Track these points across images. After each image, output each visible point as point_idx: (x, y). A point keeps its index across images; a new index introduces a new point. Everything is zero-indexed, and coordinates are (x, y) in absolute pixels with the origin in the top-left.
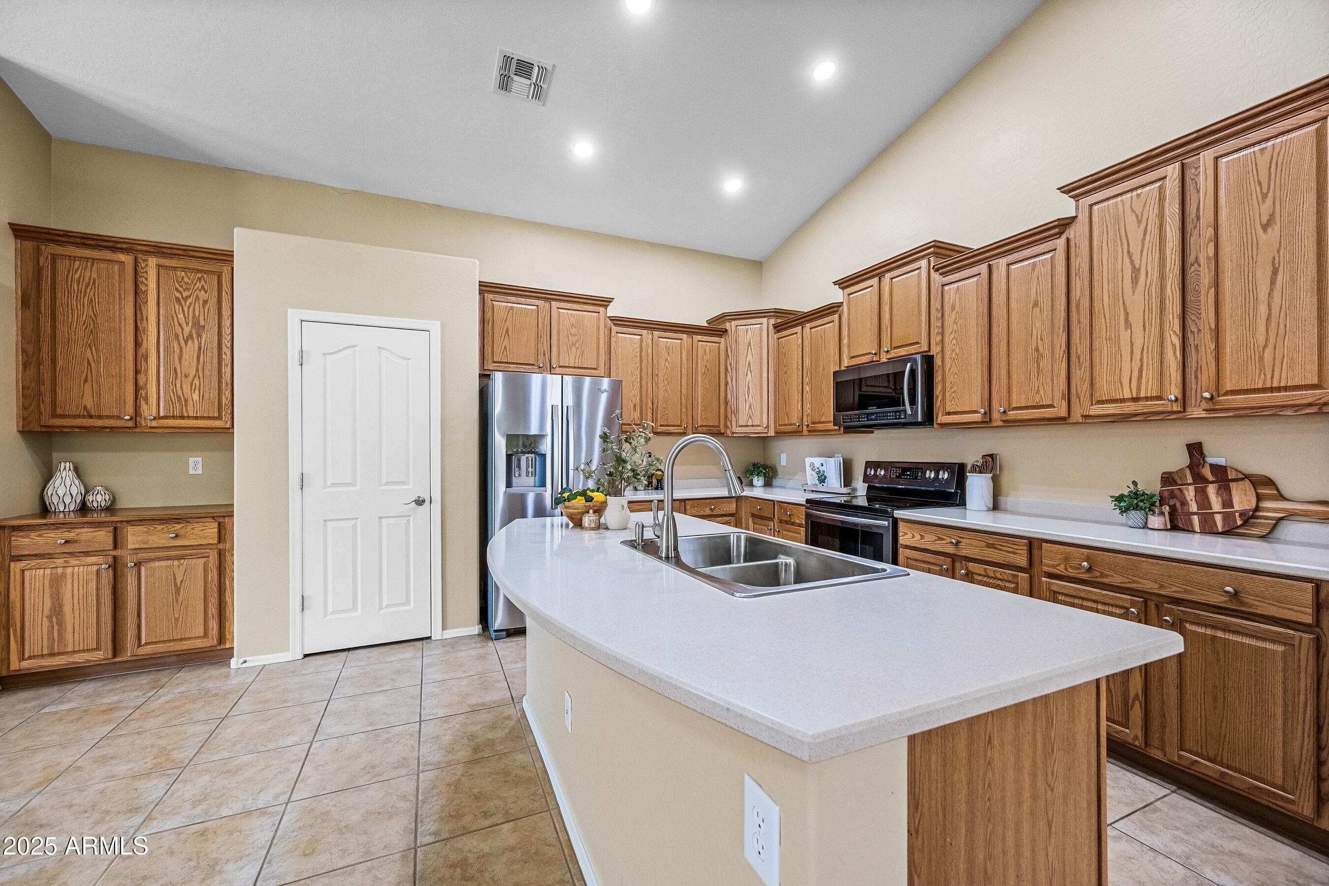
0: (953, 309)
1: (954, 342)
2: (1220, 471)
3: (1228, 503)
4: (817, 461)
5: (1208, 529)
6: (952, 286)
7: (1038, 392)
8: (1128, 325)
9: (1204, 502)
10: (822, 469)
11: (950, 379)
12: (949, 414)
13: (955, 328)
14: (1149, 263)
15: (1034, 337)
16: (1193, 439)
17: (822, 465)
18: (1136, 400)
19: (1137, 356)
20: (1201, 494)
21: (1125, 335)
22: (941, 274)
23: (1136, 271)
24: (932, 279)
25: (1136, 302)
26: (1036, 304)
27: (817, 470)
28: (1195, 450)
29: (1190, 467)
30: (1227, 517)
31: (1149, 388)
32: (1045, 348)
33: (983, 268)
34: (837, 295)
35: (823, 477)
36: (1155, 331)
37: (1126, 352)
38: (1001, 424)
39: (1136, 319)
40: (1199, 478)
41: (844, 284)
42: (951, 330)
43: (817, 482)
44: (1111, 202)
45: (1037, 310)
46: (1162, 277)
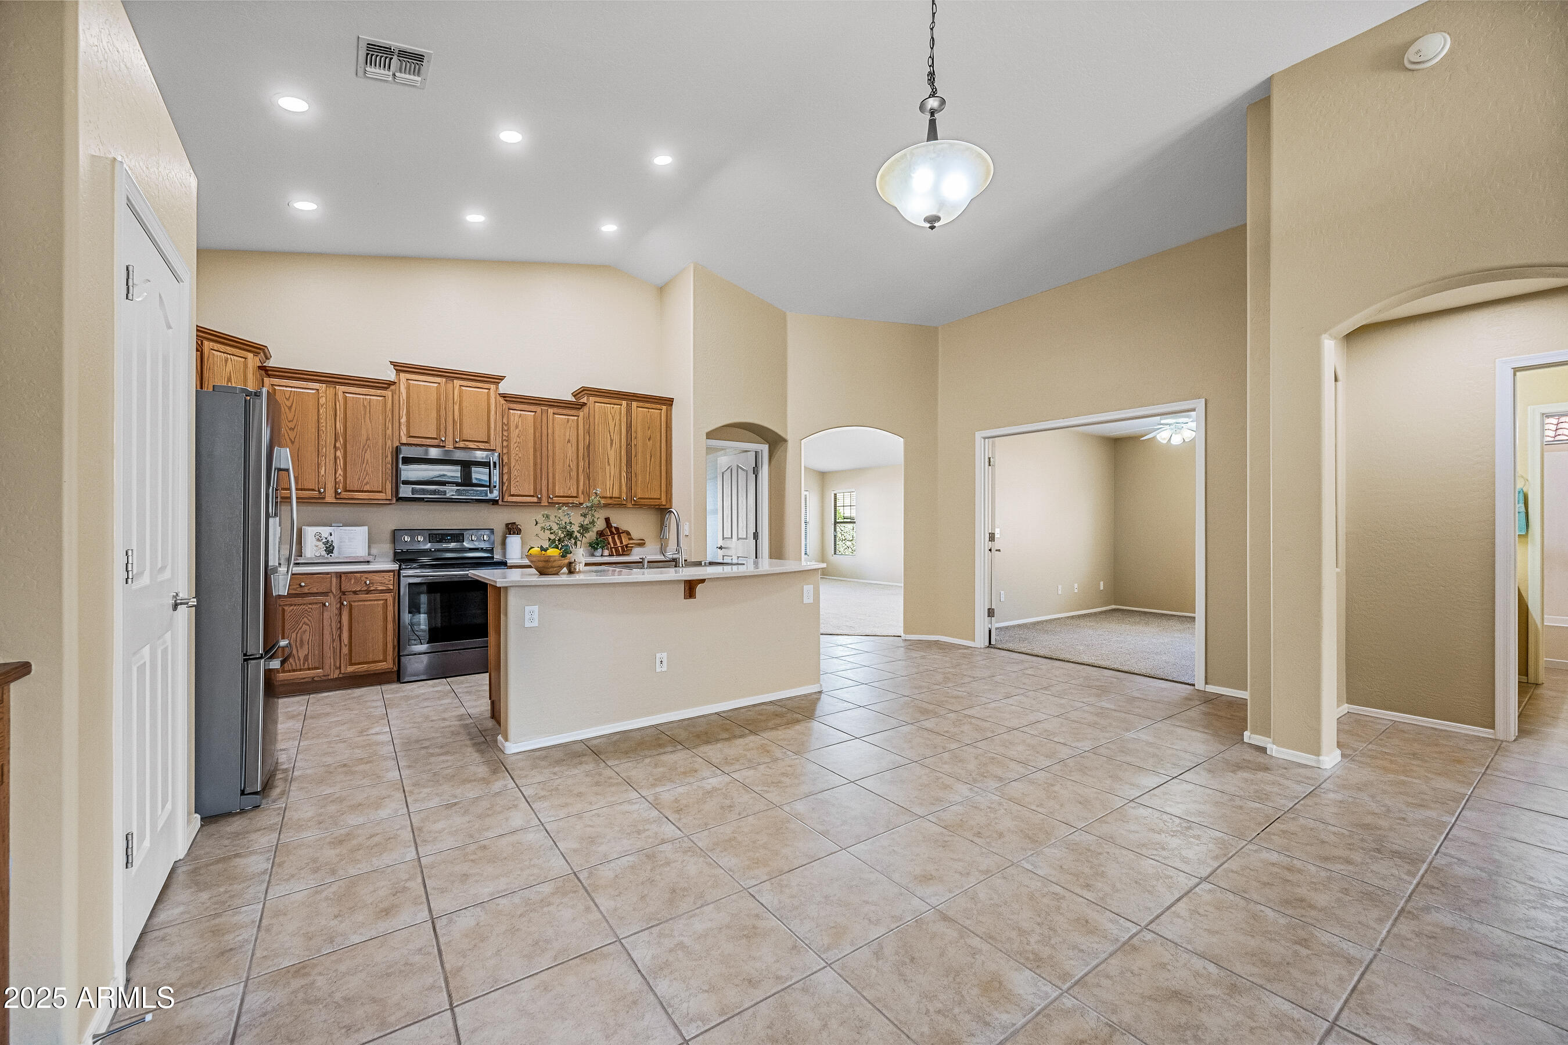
0: (517, 427)
1: (517, 449)
2: (617, 529)
3: (621, 542)
4: (325, 531)
5: (618, 555)
6: (516, 412)
7: (570, 489)
8: (609, 464)
9: (615, 543)
10: (330, 539)
11: (514, 473)
12: (513, 495)
13: (518, 440)
14: (616, 438)
15: (568, 459)
16: (607, 515)
17: (331, 535)
18: (611, 498)
19: (612, 479)
20: (613, 538)
21: (608, 468)
22: (506, 401)
23: (612, 441)
24: (498, 401)
25: (612, 454)
26: (569, 441)
27: (324, 540)
28: (607, 520)
29: (608, 527)
30: (622, 547)
31: (616, 494)
32: (573, 466)
33: (538, 409)
34: (391, 375)
35: (331, 548)
36: (618, 470)
37: (608, 476)
38: (547, 504)
39: (612, 462)
40: (612, 533)
41: (400, 368)
42: (515, 441)
43: (324, 553)
44: (603, 405)
45: (569, 445)
46: (621, 447)
